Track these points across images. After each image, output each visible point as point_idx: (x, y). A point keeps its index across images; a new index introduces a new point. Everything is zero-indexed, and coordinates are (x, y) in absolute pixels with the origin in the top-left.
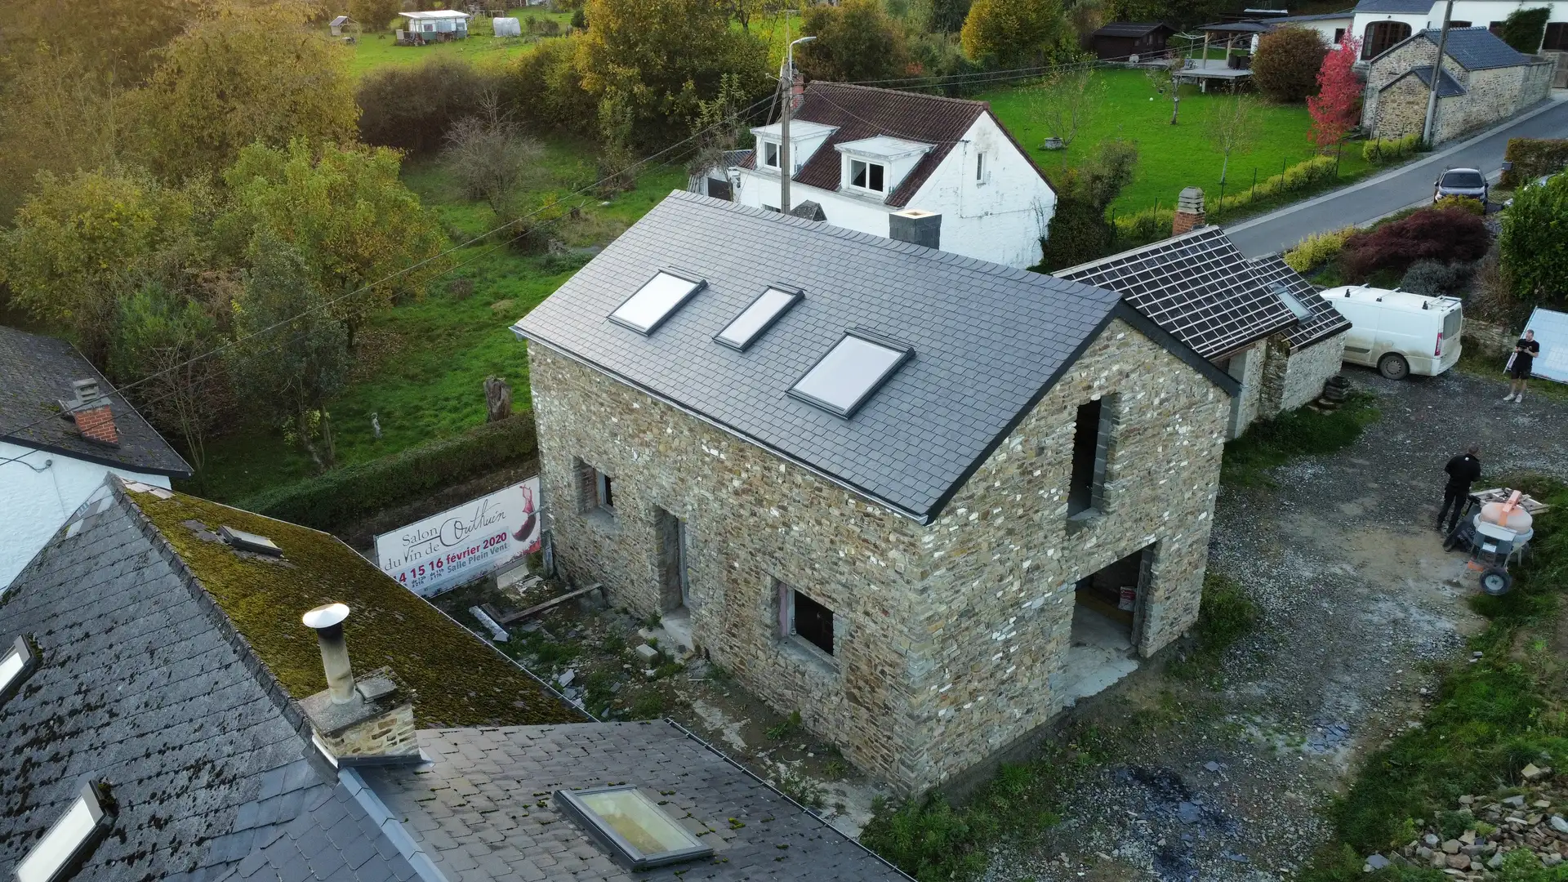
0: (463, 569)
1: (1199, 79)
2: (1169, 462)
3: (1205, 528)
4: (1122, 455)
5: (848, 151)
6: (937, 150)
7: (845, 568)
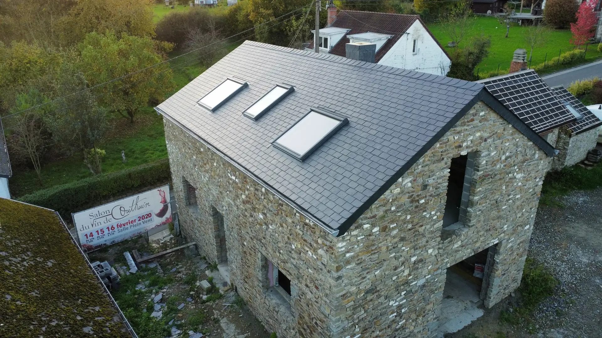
0: (127, 231)
1: (518, 20)
2: (509, 195)
3: (528, 234)
4: (480, 191)
5: (353, 38)
6: (393, 38)
7: (295, 255)
